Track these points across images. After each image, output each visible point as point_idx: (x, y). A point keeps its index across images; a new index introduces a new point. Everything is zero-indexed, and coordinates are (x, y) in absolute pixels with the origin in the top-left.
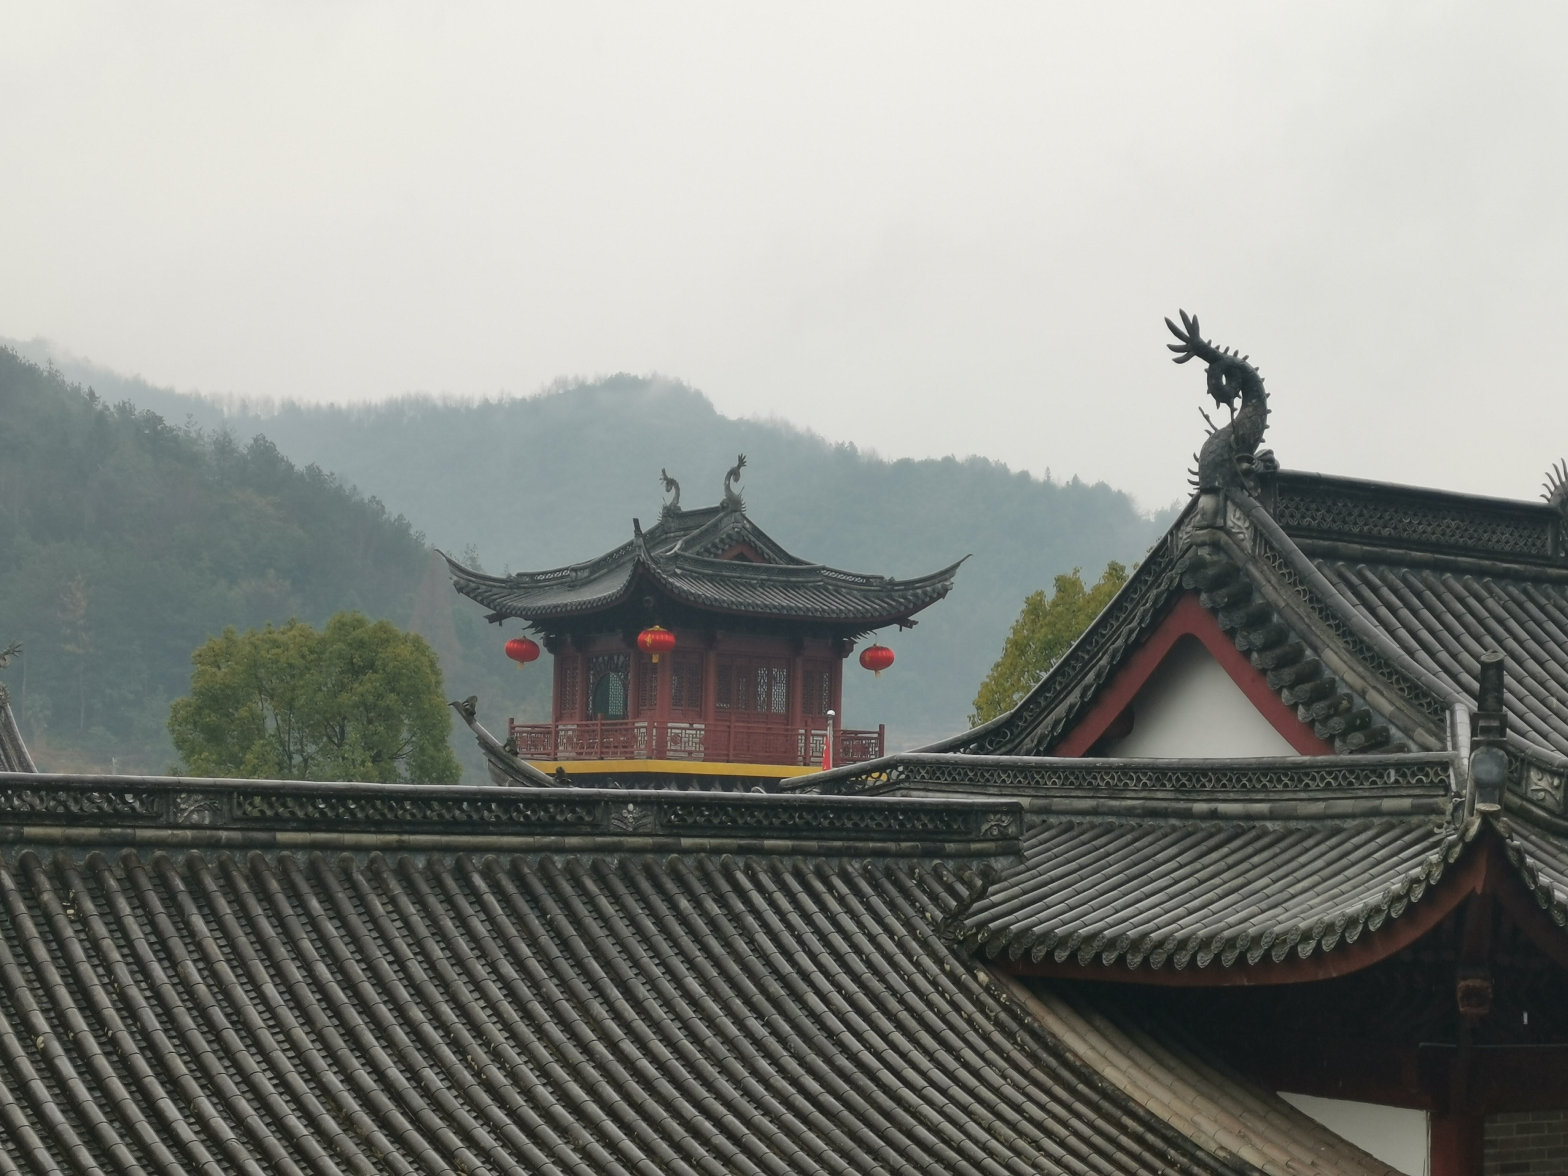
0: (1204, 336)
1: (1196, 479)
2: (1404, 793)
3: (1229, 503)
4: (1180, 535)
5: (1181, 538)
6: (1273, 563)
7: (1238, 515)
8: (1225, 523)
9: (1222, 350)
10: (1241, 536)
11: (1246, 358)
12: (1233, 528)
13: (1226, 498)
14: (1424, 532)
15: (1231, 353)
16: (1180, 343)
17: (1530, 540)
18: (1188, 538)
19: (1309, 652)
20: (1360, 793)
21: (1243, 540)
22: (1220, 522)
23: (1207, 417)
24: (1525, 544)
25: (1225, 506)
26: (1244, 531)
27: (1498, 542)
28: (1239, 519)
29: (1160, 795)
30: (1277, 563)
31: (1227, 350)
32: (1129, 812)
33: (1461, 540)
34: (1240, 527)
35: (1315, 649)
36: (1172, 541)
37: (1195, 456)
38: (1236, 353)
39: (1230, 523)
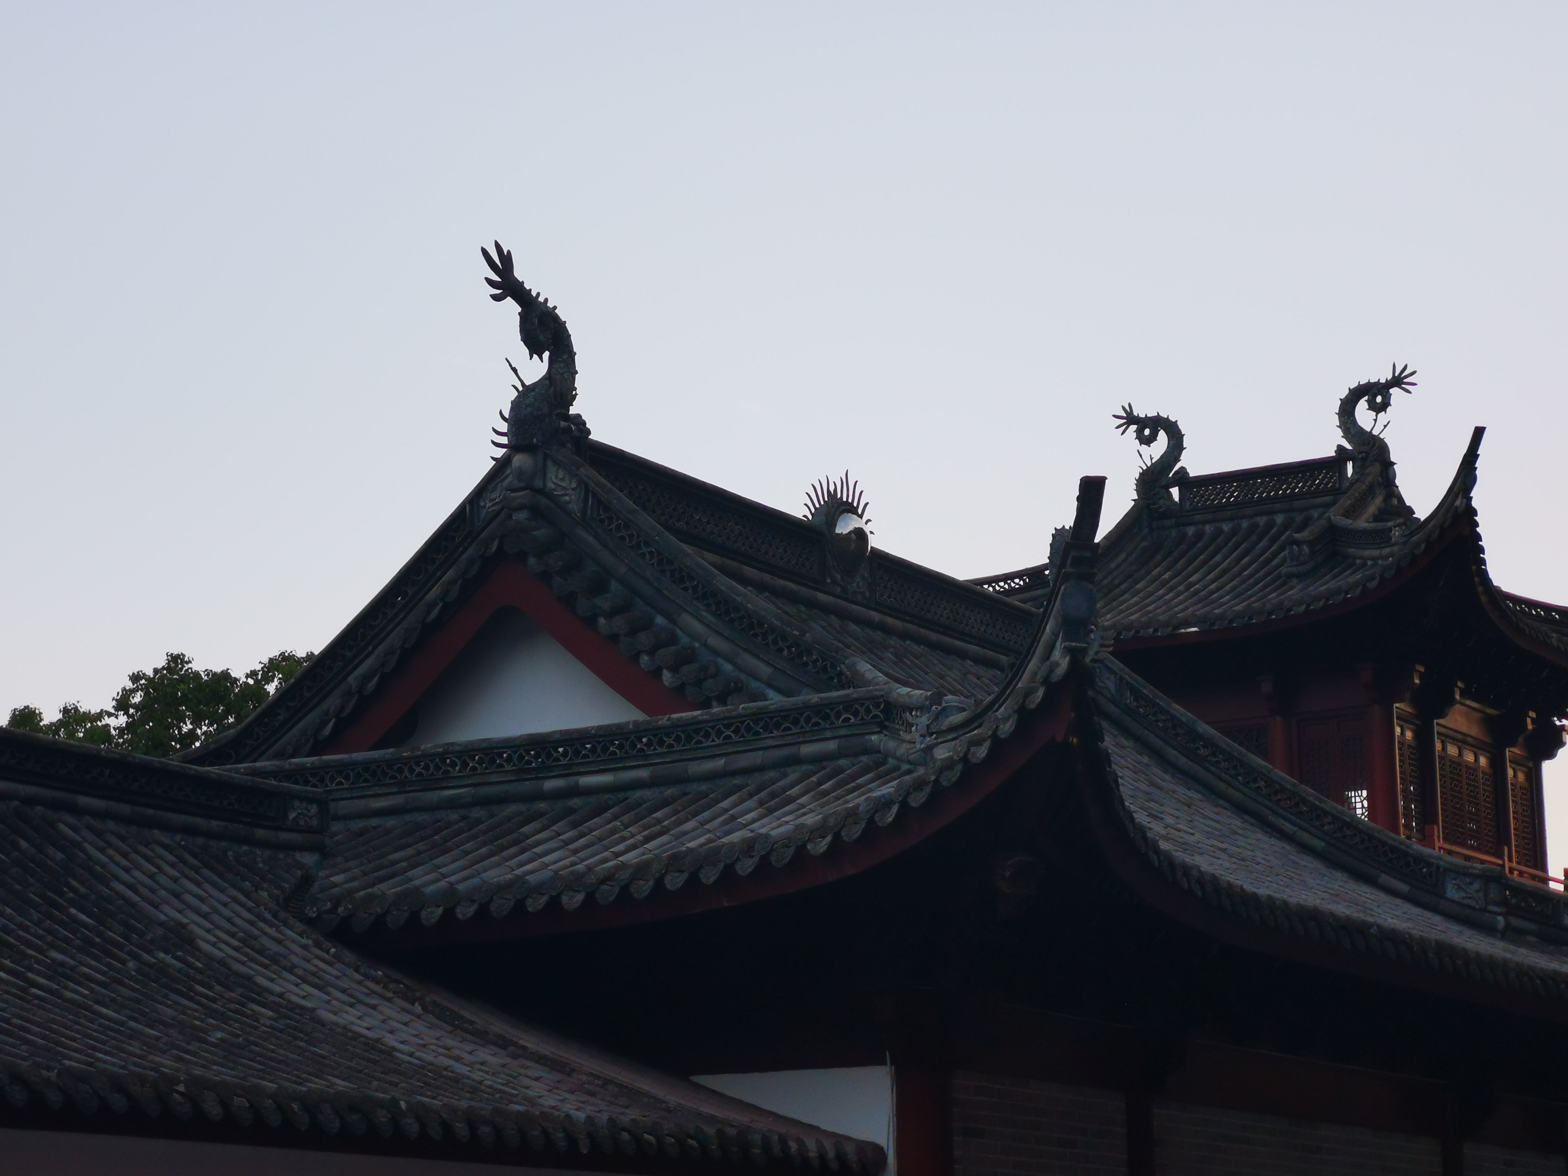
0: (520, 273)
1: (504, 440)
2: (829, 734)
3: (549, 463)
4: (482, 504)
5: (484, 507)
6: (609, 525)
7: (561, 475)
8: (545, 485)
9: (534, 294)
10: (567, 498)
11: (555, 308)
12: (555, 490)
13: (546, 457)
14: (712, 533)
15: (541, 299)
16: (496, 278)
17: (800, 560)
18: (492, 506)
19: (660, 620)
20: (770, 742)
21: (569, 503)
22: (539, 484)
23: (515, 370)
24: (796, 564)
25: (545, 467)
26: (570, 492)
27: (774, 556)
28: (562, 480)
29: (494, 778)
30: (613, 526)
31: (538, 294)
32: (451, 804)
33: (743, 548)
34: (564, 488)
35: (668, 616)
36: (471, 510)
37: (501, 413)
38: (546, 300)
39: (550, 485)
